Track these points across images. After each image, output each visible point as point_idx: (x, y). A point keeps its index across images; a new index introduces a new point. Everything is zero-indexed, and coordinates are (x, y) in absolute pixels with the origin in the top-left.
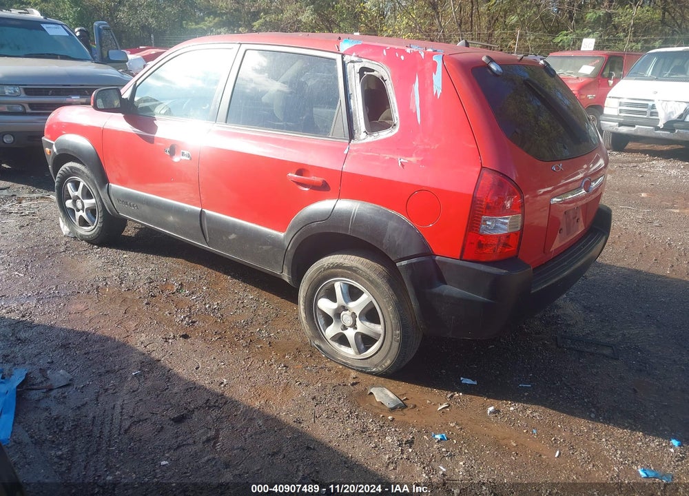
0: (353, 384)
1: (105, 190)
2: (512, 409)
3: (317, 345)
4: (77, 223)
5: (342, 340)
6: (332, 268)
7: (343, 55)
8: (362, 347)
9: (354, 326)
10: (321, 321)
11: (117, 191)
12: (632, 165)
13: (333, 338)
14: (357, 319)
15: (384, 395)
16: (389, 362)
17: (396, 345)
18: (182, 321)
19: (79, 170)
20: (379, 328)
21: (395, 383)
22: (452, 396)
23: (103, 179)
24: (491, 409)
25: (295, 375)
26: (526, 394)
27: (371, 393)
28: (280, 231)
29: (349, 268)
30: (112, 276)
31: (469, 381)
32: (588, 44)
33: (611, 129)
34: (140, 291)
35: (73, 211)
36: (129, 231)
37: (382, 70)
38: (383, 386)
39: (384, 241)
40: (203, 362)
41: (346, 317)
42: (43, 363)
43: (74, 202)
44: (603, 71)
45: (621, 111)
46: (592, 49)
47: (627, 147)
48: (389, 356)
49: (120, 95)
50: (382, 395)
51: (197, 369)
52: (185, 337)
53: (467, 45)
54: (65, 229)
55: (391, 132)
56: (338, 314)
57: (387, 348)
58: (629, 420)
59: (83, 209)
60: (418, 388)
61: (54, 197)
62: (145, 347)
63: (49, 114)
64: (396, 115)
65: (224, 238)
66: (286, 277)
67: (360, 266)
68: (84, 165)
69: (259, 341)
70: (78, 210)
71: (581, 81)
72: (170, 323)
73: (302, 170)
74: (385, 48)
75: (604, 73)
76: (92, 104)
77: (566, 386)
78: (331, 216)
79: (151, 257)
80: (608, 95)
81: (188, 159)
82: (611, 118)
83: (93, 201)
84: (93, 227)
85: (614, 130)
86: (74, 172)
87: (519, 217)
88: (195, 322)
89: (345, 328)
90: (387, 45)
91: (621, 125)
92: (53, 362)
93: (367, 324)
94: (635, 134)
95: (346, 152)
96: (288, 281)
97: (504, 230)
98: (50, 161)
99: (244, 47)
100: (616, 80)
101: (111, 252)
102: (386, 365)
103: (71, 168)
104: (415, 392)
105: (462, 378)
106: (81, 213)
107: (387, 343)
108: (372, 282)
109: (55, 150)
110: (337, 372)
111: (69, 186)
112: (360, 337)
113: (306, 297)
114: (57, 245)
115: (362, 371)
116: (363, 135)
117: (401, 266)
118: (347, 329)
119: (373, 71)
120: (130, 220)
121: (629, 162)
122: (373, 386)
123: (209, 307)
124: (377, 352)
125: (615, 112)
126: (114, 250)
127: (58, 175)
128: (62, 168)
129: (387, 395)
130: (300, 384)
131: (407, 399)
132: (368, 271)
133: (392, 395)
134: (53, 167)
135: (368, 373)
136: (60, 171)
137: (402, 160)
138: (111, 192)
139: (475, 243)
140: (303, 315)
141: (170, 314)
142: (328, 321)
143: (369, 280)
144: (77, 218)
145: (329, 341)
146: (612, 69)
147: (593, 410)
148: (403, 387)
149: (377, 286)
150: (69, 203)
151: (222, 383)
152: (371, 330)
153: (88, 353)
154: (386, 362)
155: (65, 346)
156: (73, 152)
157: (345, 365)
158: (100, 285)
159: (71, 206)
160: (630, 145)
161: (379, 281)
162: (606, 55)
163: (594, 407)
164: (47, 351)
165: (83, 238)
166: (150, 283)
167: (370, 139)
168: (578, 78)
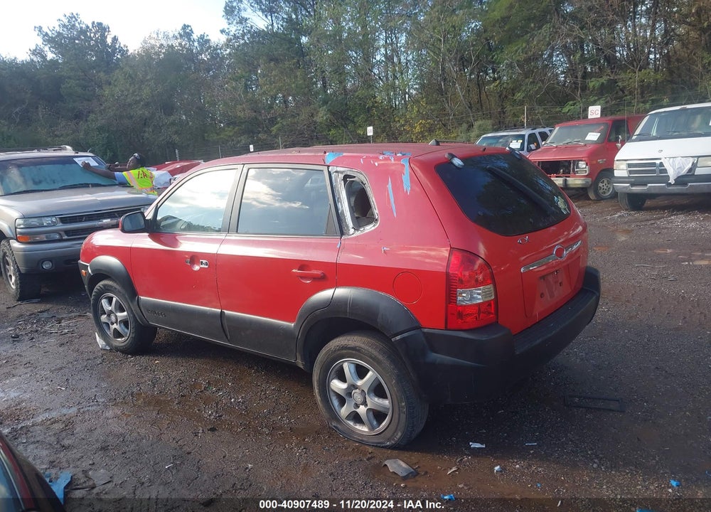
0: (368, 459)
1: (136, 303)
2: (518, 466)
3: (334, 426)
4: (111, 336)
5: (356, 418)
6: (338, 350)
7: (328, 166)
8: (375, 423)
9: (365, 403)
10: (336, 403)
11: (146, 302)
12: (650, 222)
13: (348, 417)
14: (367, 396)
15: (397, 466)
16: (400, 434)
17: (403, 417)
18: (210, 416)
19: (112, 287)
20: (386, 403)
21: (407, 454)
22: (462, 460)
23: (132, 293)
24: (497, 468)
25: (315, 455)
26: (531, 452)
27: (386, 465)
28: (290, 322)
29: (354, 349)
30: (146, 381)
31: (478, 445)
32: (595, 111)
33: (624, 190)
34: (171, 393)
35: (108, 324)
36: (160, 338)
37: (360, 177)
38: (396, 458)
39: (378, 320)
40: (230, 451)
41: (357, 395)
42: (85, 464)
43: (109, 316)
44: (609, 136)
45: (630, 172)
46: (599, 116)
47: (645, 205)
48: (399, 428)
49: (144, 217)
50: (395, 466)
51: (224, 457)
52: (213, 430)
53: (438, 143)
54: (100, 342)
55: (374, 226)
56: (349, 393)
57: (397, 421)
58: (631, 467)
59: (116, 322)
60: (429, 456)
61: (90, 315)
62: (177, 442)
63: (85, 238)
64: (376, 212)
65: (243, 334)
66: (300, 364)
67: (363, 346)
68: (116, 282)
69: (281, 428)
70: (113, 324)
71: (589, 148)
72: (200, 418)
73: (303, 265)
74: (361, 157)
75: (611, 137)
76: (120, 228)
77: (571, 441)
78: (332, 304)
79: (180, 360)
80: (616, 159)
81: (207, 267)
82: (622, 180)
83: (125, 313)
84: (126, 338)
85: (627, 191)
86: (107, 289)
87: (491, 287)
88: (221, 416)
89: (357, 406)
90: (362, 155)
91: (633, 185)
92: (94, 463)
93: (376, 399)
94: (650, 192)
95: (338, 247)
96: (302, 367)
97: (479, 299)
98: (86, 281)
99: (246, 167)
100: (623, 143)
101: (144, 360)
102: (398, 437)
103: (104, 286)
104: (425, 460)
105: (471, 443)
106: (115, 326)
107: (396, 416)
108: (374, 359)
109: (90, 271)
110: (353, 449)
111: (104, 302)
112: (371, 413)
113: (319, 381)
114: (95, 358)
115: (376, 446)
116: (352, 231)
117: (396, 341)
118: (359, 407)
119: (355, 177)
120: (160, 328)
121: (647, 220)
122: (388, 458)
123: (234, 401)
124: (388, 426)
125: (625, 174)
126: (147, 357)
127: (93, 294)
128: (97, 287)
129: (400, 466)
130: (319, 463)
131: (419, 467)
132: (370, 350)
133: (404, 465)
134: (89, 287)
135: (383, 447)
136: (95, 290)
137: (385, 249)
138: (140, 304)
139: (454, 313)
140: (318, 398)
141: (199, 410)
142: (342, 401)
143: (371, 357)
144: (112, 331)
145: (345, 421)
146: (618, 133)
147: (596, 461)
148: (416, 456)
149: (379, 362)
150: (104, 318)
151: (247, 468)
152: (379, 405)
153: (125, 453)
154: (397, 434)
155: (104, 449)
156: (105, 271)
157: (361, 442)
158: (135, 390)
159: (106, 321)
160: (648, 203)
161: (380, 357)
162: (610, 120)
163: (597, 458)
164: (89, 454)
165: (117, 349)
166: (180, 384)
167: (358, 233)
168: (585, 145)
